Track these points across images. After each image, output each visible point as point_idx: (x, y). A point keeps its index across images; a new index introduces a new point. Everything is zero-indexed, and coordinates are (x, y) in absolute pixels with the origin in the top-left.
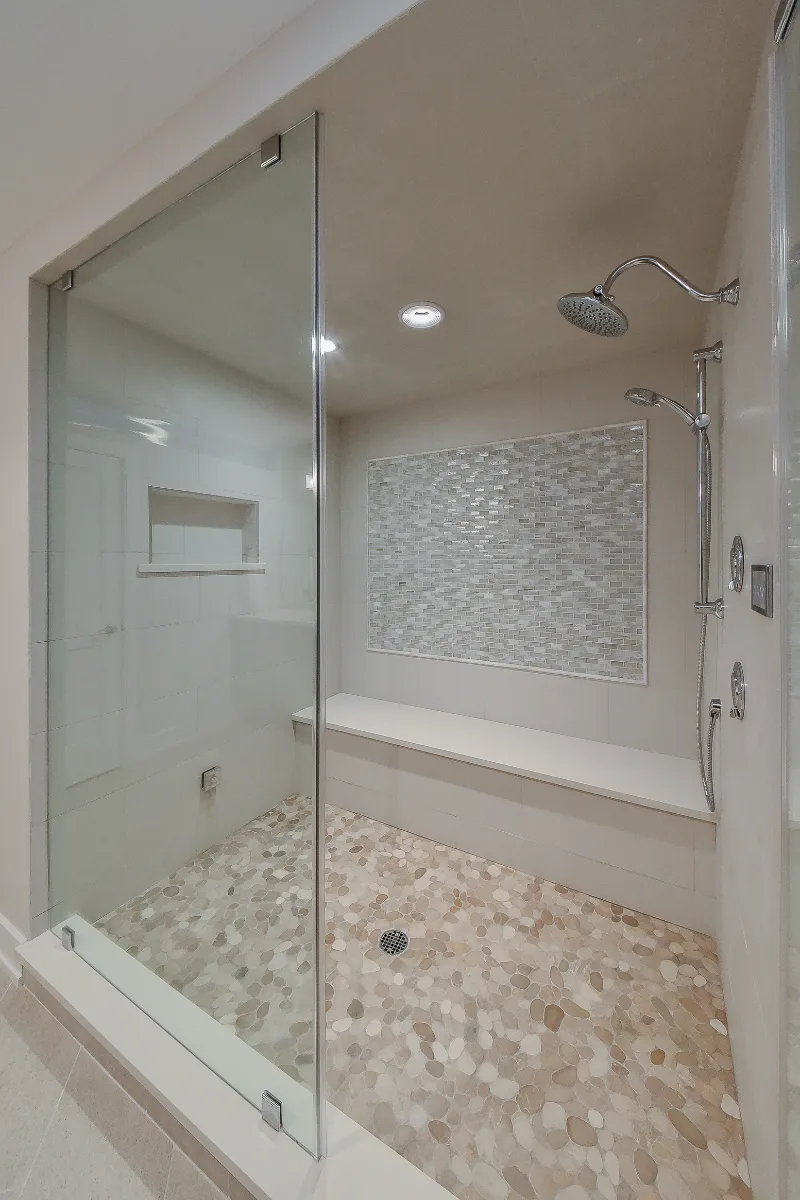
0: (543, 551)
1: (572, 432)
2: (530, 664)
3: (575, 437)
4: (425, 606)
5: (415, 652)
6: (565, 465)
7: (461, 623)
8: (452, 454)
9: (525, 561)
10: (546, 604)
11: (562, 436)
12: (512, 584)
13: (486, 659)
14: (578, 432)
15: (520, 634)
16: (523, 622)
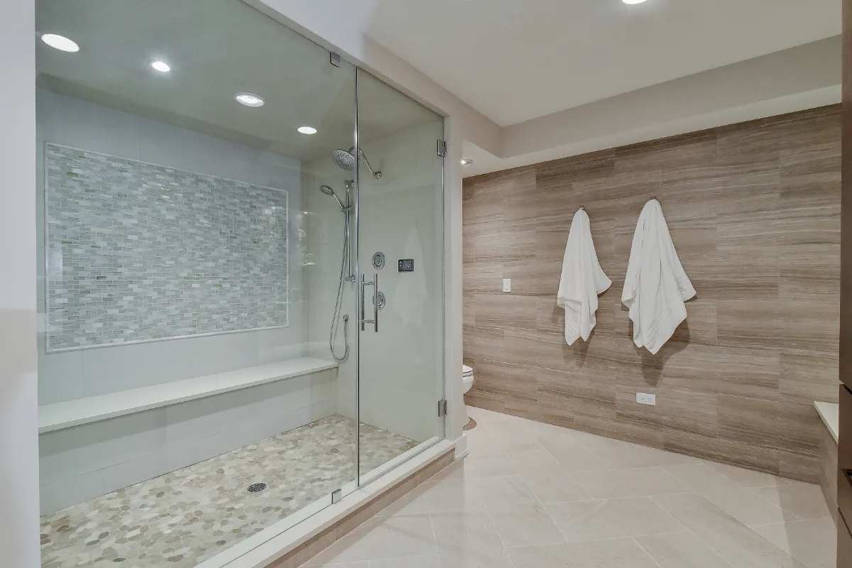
0: (235, 255)
1: (254, 185)
2: (228, 329)
3: (254, 188)
4: (131, 298)
5: (119, 341)
6: (248, 203)
7: (172, 309)
8: (162, 170)
9: (224, 261)
10: (238, 288)
11: (247, 185)
12: (214, 276)
13: (195, 332)
14: (256, 186)
15: (221, 311)
16: (223, 303)
